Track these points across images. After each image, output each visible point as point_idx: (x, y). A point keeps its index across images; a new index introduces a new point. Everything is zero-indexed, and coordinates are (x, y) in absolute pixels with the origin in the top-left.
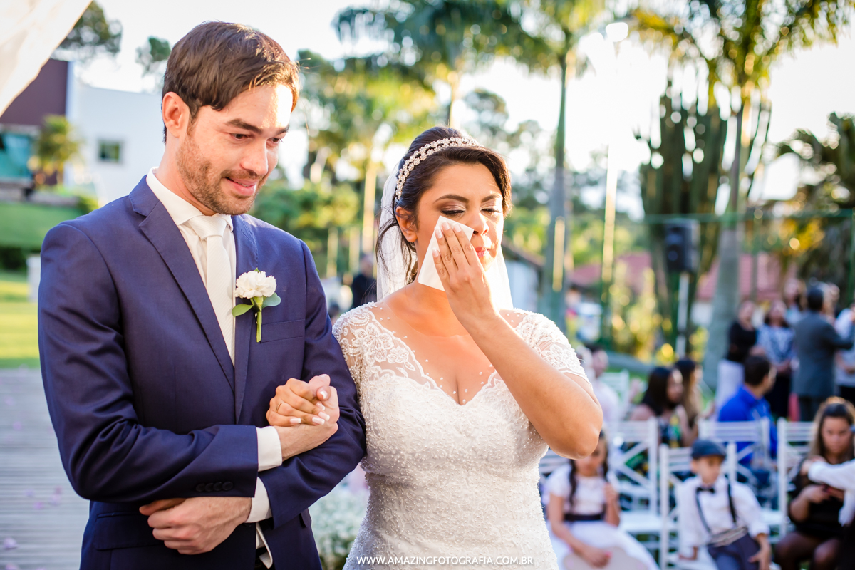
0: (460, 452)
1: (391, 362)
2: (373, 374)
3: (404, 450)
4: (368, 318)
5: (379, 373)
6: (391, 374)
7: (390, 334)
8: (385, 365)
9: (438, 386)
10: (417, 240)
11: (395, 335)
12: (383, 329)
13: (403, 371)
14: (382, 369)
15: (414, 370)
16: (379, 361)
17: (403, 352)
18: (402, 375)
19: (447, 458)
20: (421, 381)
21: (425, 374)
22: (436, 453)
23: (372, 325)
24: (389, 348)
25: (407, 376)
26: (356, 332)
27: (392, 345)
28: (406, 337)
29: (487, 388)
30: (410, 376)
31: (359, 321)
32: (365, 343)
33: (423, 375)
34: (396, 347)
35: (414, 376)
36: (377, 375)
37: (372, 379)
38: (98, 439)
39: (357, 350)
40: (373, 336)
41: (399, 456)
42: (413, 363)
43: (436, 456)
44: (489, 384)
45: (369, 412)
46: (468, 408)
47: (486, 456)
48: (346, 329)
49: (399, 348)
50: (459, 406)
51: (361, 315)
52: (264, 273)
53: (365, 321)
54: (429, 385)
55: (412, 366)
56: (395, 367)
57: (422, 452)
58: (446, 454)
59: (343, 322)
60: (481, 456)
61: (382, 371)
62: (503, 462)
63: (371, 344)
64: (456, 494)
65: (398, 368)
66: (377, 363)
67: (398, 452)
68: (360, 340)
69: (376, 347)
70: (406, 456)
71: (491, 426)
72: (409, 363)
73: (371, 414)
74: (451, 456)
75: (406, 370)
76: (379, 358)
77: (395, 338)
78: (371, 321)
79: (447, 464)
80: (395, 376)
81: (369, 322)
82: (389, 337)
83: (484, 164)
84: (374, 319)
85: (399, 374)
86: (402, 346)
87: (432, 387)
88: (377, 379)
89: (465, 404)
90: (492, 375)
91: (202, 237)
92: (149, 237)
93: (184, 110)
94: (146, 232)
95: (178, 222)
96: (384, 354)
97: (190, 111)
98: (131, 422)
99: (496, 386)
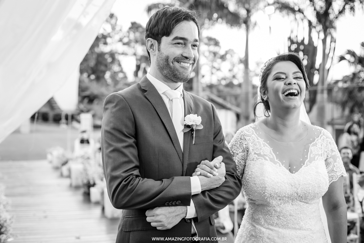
0: (291, 194)
1: (262, 154)
2: (254, 158)
3: (267, 193)
4: (252, 132)
5: (257, 158)
6: (262, 159)
7: (261, 141)
8: (259, 155)
9: (282, 165)
11: (264, 141)
12: (259, 138)
13: (267, 158)
14: (258, 156)
15: (272, 157)
16: (256, 152)
17: (267, 149)
18: (267, 160)
19: (285, 196)
20: (275, 163)
21: (277, 159)
22: (280, 194)
23: (253, 135)
24: (261, 147)
25: (269, 160)
26: (247, 138)
27: (262, 146)
28: (268, 142)
29: (305, 166)
30: (271, 161)
31: (248, 133)
32: (250, 144)
33: (276, 160)
34: (264, 147)
35: (272, 160)
36: (255, 159)
37: (253, 160)
38: (123, 183)
39: (246, 146)
40: (254, 141)
41: (264, 195)
42: (272, 154)
43: (280, 195)
44: (305, 165)
45: (252, 175)
46: (296, 175)
47: (301, 196)
48: (242, 136)
49: (265, 147)
50: (291, 174)
51: (249, 130)
53: (250, 133)
54: (278, 165)
55: (271, 156)
56: (264, 156)
57: (274, 194)
58: (285, 195)
59: (241, 133)
60: (300, 196)
61: (258, 157)
62: (308, 198)
63: (253, 144)
64: (287, 209)
65: (265, 157)
66: (255, 153)
67: (264, 193)
68: (248, 142)
69: (255, 146)
70: (267, 195)
71: (305, 184)
72: (270, 154)
73: (253, 176)
74: (286, 196)
75: (269, 157)
76: (257, 151)
77: (264, 143)
78: (253, 134)
79: (284, 198)
80: (264, 160)
81: (252, 134)
82: (261, 142)
84: (254, 133)
85: (266, 159)
86: (267, 146)
87: (280, 166)
88: (255, 161)
89: (295, 173)
90: (307, 161)
91: (171, 99)
92: (149, 99)
93: (155, 43)
94: (147, 97)
95: (160, 92)
96: (259, 150)
97: (158, 41)
98: (137, 176)
99: (309, 166)
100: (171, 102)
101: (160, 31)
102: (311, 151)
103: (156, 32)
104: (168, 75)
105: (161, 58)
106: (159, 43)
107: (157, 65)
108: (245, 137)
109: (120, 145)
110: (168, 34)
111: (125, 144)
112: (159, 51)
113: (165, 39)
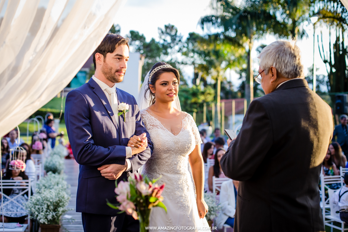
1: (155, 125)
2: (150, 128)
5: (152, 128)
6: (156, 128)
7: (153, 118)
8: (153, 126)
10: (155, 93)
12: (151, 116)
13: (159, 127)
17: (157, 122)
18: (159, 128)
20: (164, 130)
23: (147, 115)
27: (154, 120)
28: (157, 118)
29: (181, 132)
31: (144, 114)
33: (164, 128)
34: (155, 121)
35: (161, 128)
37: (150, 129)
38: (85, 149)
40: (148, 118)
42: (161, 125)
49: (156, 121)
50: (175, 136)
51: (144, 112)
52: (125, 103)
56: (156, 126)
57: (166, 149)
61: (153, 127)
63: (148, 120)
66: (150, 125)
69: (150, 121)
77: (155, 119)
78: (147, 114)
80: (157, 129)
83: (173, 72)
84: (148, 113)
87: (167, 131)
88: (151, 129)
89: (176, 135)
90: (182, 129)
91: (110, 94)
92: (96, 93)
93: (102, 56)
94: (95, 92)
95: (103, 89)
96: (152, 123)
97: (104, 56)
98: (93, 144)
99: (184, 131)
100: (110, 95)
101: (106, 49)
102: (183, 123)
103: (103, 49)
104: (109, 78)
105: (106, 67)
106: (105, 57)
107: (102, 71)
108: (143, 116)
109: (81, 124)
110: (112, 51)
111: (83, 124)
112: (104, 61)
113: (109, 55)
